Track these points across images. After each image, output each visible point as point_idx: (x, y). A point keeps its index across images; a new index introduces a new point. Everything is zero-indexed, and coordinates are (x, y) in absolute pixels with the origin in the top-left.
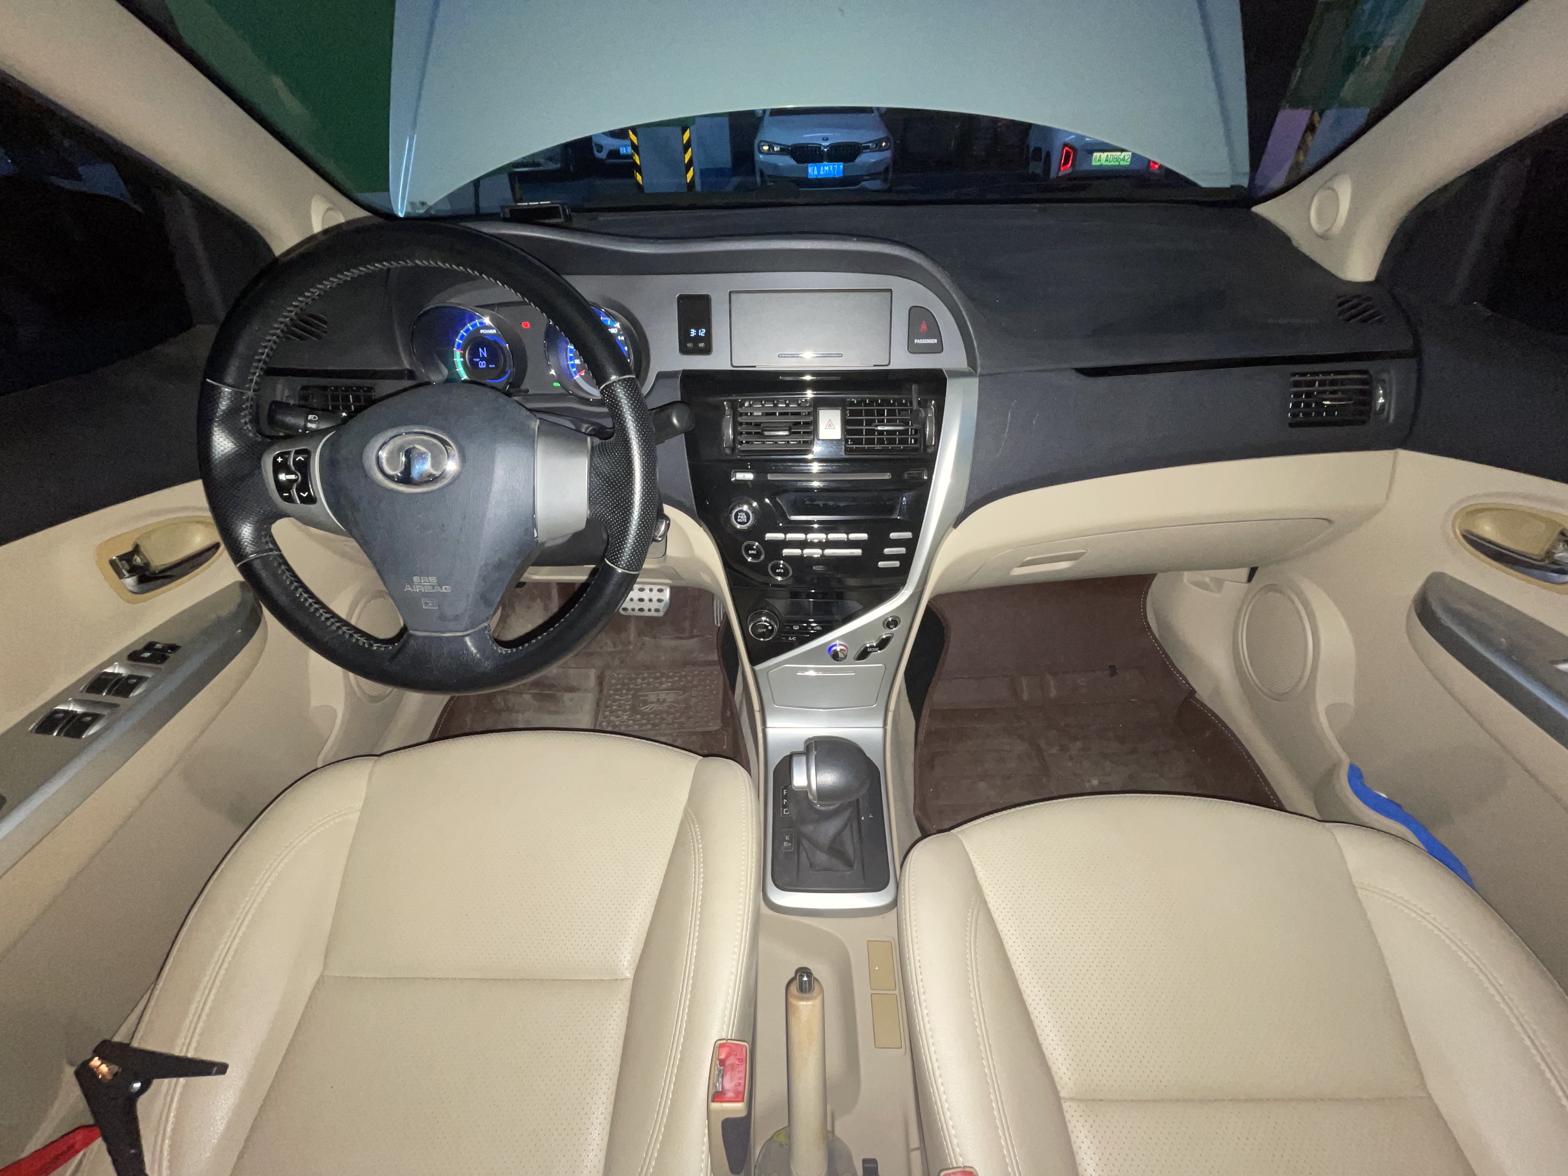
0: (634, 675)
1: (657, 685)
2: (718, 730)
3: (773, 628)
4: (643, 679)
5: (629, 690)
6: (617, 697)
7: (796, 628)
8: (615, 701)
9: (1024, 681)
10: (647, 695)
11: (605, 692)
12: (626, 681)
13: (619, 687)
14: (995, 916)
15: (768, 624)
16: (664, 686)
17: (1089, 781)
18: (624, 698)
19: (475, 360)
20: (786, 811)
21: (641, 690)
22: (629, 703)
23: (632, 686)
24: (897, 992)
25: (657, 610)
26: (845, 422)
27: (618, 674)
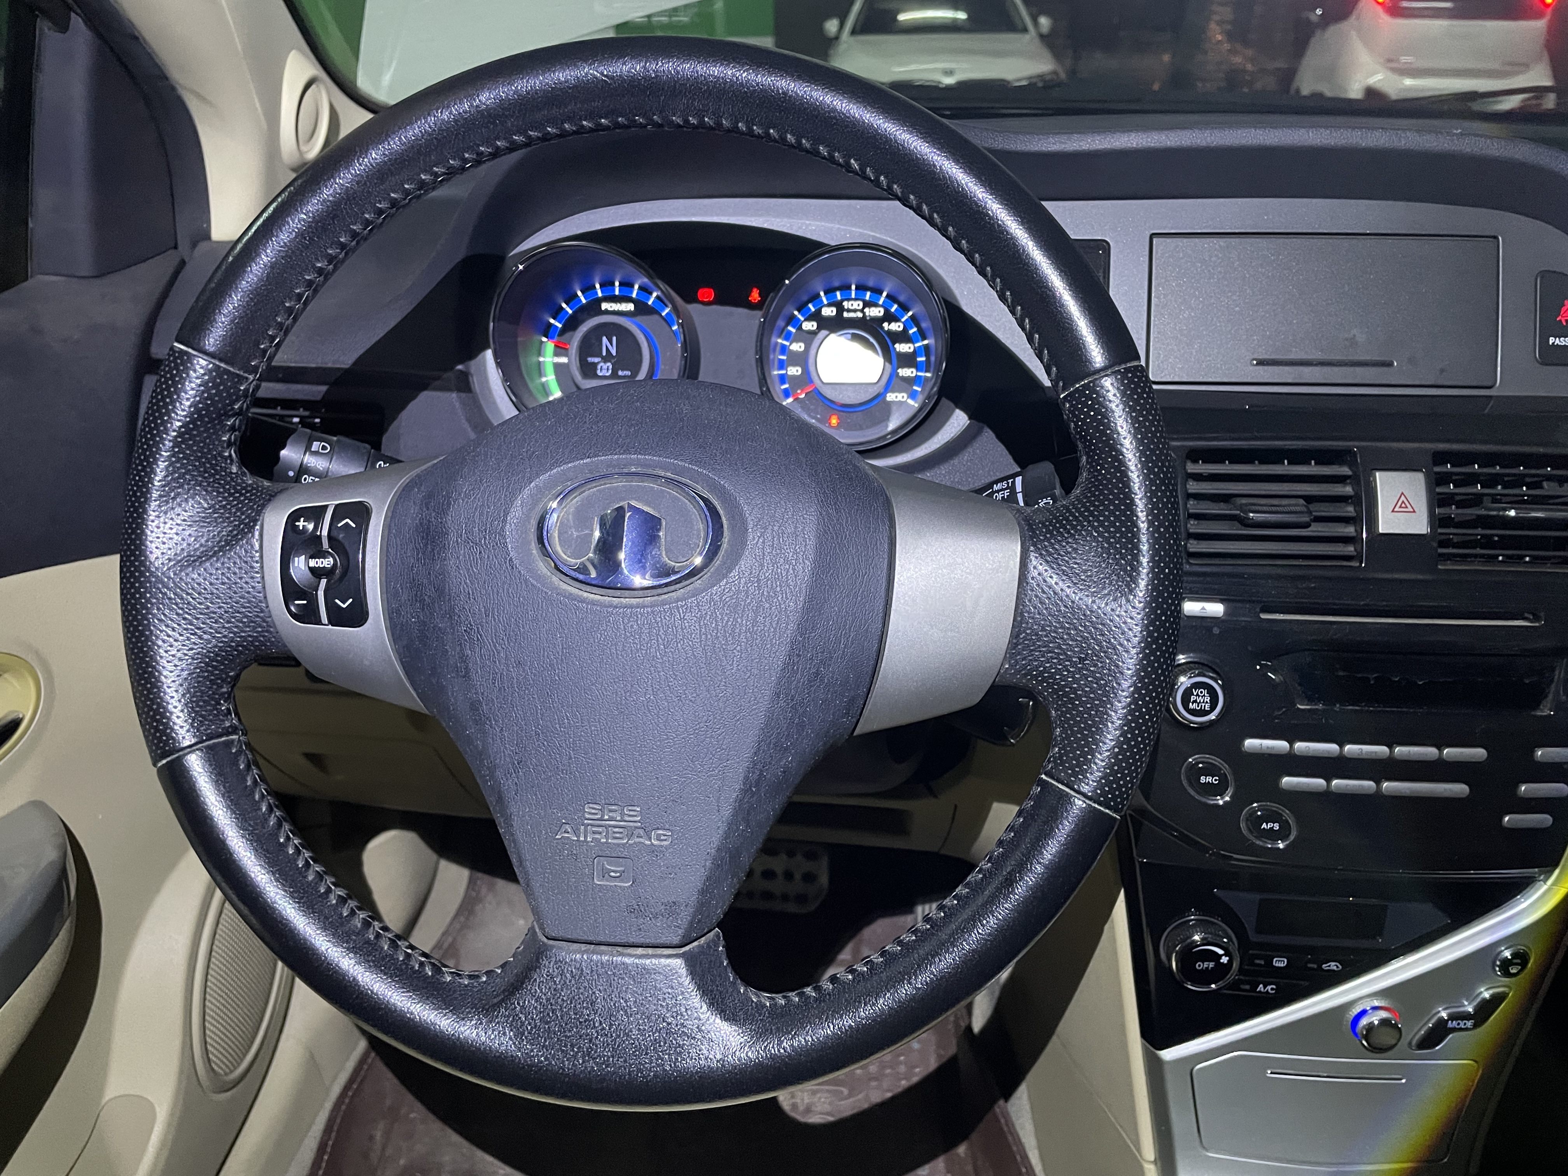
3: (1230, 962)
7: (1280, 963)
15: (1221, 952)
19: (590, 360)
25: (801, 899)
26: (1436, 501)
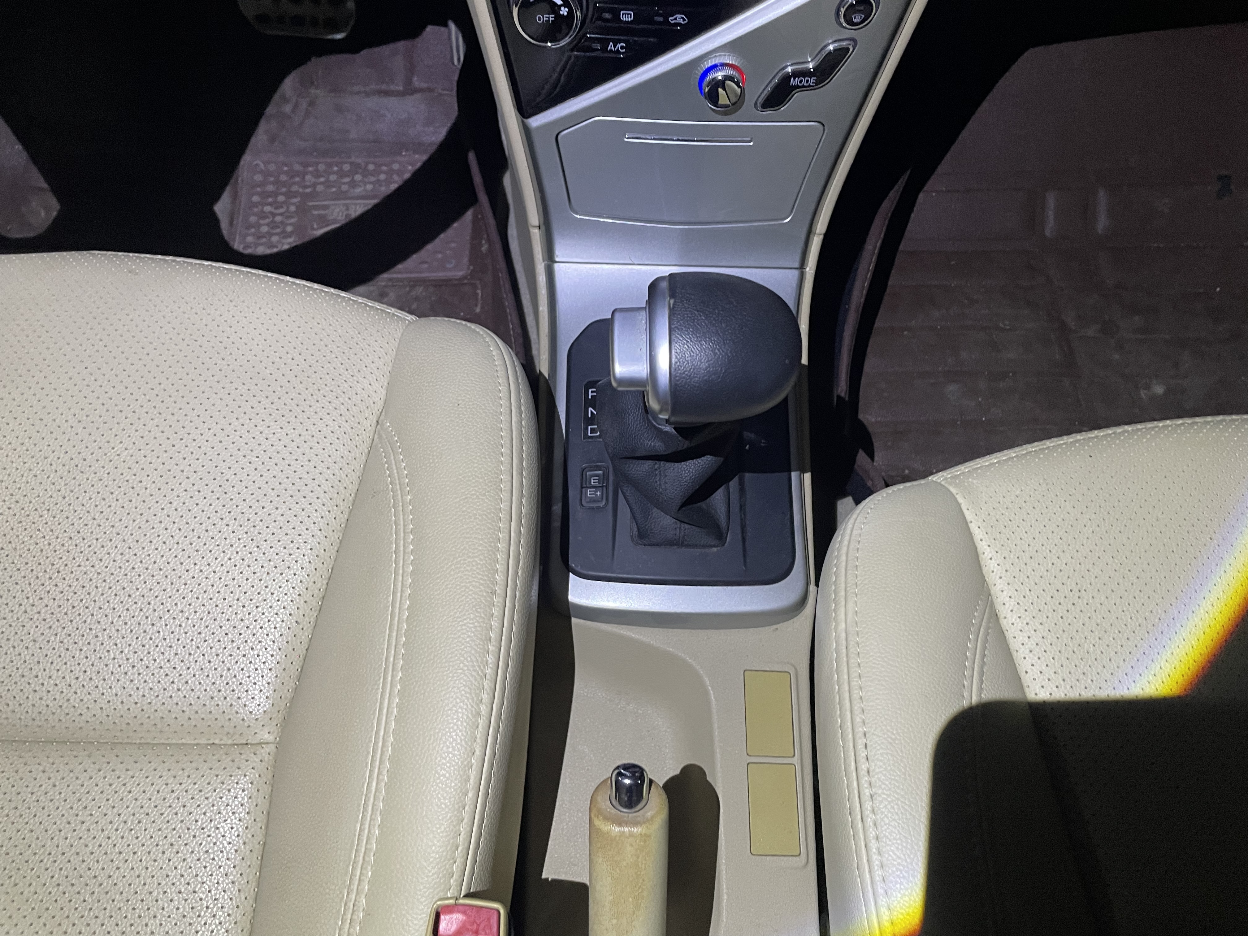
0: (297, 167)
1: (345, 188)
2: (465, 278)
4: (317, 175)
5: (290, 195)
6: (267, 209)
7: (627, 16)
8: (262, 215)
9: (1051, 200)
10: (326, 207)
11: (244, 200)
12: (283, 178)
13: (270, 188)
14: (1014, 644)
16: (358, 190)
17: (1148, 387)
18: (281, 211)
20: (593, 431)
21: (314, 195)
22: (292, 221)
23: (295, 188)
24: (796, 760)
27: (266, 163)
